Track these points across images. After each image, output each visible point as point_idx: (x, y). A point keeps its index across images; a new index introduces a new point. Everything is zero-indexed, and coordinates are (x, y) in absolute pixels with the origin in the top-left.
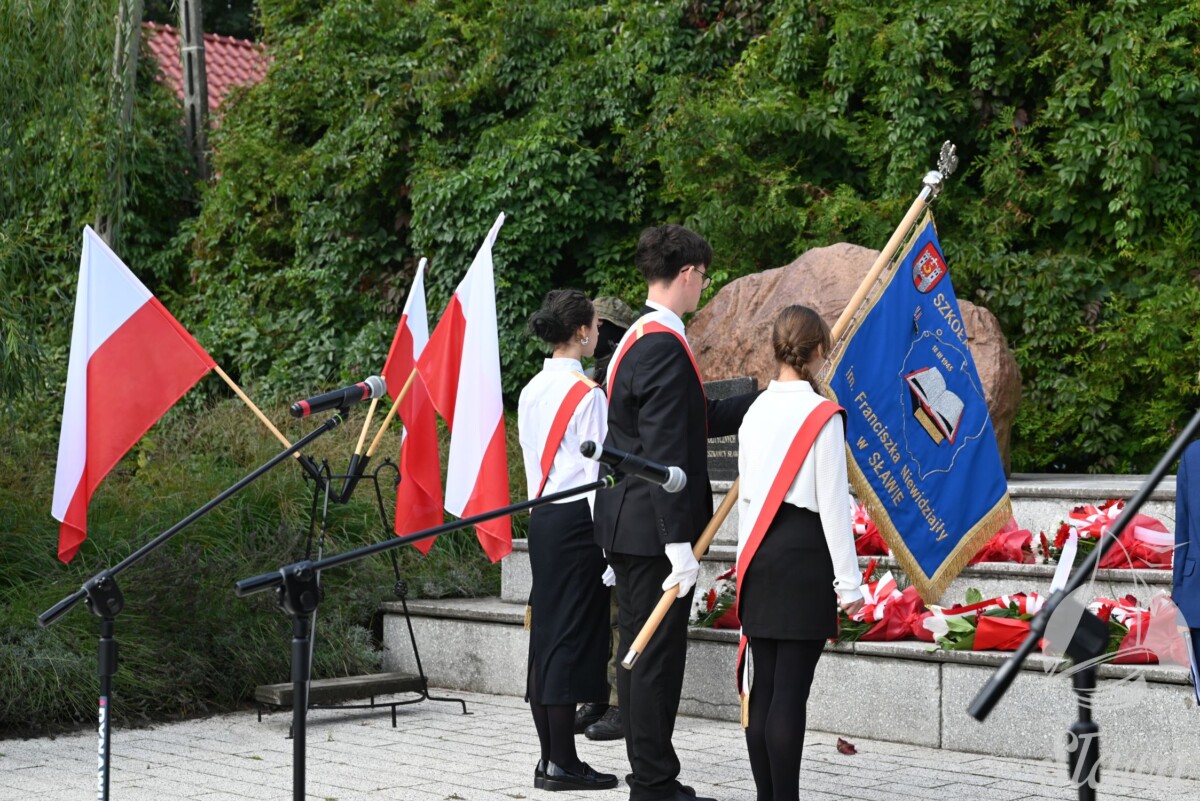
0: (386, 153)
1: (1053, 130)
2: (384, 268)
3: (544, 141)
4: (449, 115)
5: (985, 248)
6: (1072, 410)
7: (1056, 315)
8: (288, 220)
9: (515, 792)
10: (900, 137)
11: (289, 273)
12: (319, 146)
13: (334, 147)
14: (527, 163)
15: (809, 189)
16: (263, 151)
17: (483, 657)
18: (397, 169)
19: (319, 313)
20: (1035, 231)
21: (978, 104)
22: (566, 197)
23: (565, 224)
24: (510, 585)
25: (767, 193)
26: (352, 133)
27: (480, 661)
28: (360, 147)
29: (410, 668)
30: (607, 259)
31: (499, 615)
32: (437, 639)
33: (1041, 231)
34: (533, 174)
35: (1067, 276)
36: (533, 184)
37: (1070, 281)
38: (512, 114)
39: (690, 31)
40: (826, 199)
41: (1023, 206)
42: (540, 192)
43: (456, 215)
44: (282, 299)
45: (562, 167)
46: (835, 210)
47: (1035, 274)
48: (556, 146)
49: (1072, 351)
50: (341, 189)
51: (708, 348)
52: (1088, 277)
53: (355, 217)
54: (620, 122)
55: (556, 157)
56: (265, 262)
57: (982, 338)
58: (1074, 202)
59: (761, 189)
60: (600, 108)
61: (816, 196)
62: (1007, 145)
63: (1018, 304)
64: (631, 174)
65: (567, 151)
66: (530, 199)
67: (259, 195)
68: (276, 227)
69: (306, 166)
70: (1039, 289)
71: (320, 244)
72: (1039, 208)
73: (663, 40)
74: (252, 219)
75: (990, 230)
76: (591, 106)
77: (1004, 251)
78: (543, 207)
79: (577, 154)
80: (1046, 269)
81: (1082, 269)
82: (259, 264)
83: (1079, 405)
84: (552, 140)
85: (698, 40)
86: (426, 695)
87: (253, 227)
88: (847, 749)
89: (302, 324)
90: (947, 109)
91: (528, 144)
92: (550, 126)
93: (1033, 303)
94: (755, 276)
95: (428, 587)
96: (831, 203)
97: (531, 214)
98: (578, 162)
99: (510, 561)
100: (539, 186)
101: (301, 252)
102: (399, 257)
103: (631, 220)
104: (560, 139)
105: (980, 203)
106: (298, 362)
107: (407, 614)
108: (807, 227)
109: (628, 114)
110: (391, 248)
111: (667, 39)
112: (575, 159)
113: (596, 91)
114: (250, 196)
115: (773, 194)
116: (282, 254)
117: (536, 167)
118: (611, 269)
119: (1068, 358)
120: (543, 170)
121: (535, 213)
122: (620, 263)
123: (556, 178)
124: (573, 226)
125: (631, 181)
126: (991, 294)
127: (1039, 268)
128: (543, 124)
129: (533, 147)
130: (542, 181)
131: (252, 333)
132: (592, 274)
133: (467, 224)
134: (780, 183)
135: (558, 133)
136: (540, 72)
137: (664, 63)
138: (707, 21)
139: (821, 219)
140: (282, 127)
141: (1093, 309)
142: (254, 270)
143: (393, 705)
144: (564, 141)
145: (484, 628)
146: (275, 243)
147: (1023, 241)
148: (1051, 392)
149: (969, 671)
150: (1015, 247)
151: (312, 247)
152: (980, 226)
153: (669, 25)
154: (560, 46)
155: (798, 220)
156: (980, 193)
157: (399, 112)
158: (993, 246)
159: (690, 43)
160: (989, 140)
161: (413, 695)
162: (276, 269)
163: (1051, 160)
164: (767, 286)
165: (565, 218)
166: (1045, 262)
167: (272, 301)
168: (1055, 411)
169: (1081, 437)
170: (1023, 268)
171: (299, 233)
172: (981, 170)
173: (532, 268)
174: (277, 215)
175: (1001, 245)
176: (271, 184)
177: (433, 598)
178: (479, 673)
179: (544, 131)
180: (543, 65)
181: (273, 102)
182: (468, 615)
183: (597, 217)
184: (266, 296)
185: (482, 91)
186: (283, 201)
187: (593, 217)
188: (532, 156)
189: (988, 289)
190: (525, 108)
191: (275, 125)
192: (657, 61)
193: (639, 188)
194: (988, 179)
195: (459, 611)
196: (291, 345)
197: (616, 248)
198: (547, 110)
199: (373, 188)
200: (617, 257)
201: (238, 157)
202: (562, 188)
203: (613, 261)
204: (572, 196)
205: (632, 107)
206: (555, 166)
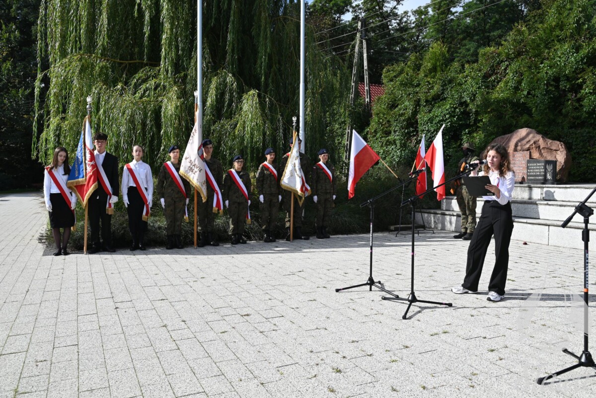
0: (412, 110)
1: (582, 98)
2: (412, 136)
3: (450, 106)
4: (427, 101)
5: (563, 128)
6: (585, 167)
7: (582, 144)
8: (390, 126)
9: (447, 249)
10: (541, 102)
11: (390, 138)
12: (397, 109)
13: (400, 109)
15: (516, 115)
16: (383, 110)
18: (415, 113)
19: (396, 146)
20: (576, 124)
21: (561, 92)
22: (455, 119)
23: (455, 125)
24: (443, 206)
25: (505, 117)
26: (404, 106)
27: (436, 223)
28: (406, 109)
29: (422, 223)
31: (441, 213)
32: (427, 217)
33: (578, 123)
34: (447, 114)
35: (585, 135)
38: (441, 100)
39: (486, 78)
40: (520, 118)
41: (573, 118)
42: (449, 118)
43: (429, 124)
44: (389, 143)
45: (454, 112)
46: (523, 120)
47: (576, 134)
48: (453, 107)
49: (586, 153)
50: (402, 118)
52: (591, 134)
53: (405, 125)
54: (469, 101)
56: (385, 135)
57: (561, 150)
58: (587, 116)
59: (504, 116)
60: (463, 98)
61: (518, 117)
62: (569, 102)
63: (571, 141)
64: (471, 113)
65: (456, 108)
66: (446, 119)
67: (383, 120)
68: (387, 128)
69: (394, 114)
70: (577, 138)
71: (397, 131)
72: (578, 118)
74: (382, 126)
75: (564, 123)
76: (461, 97)
78: (449, 121)
81: (589, 132)
82: (383, 135)
83: (587, 166)
85: (488, 80)
86: (425, 229)
87: (382, 128)
88: (525, 244)
89: (393, 149)
90: (553, 94)
93: (575, 141)
94: (503, 136)
95: (424, 206)
96: (522, 119)
99: (443, 201)
101: (393, 133)
102: (415, 133)
103: (471, 124)
105: (561, 117)
106: (392, 157)
107: (421, 212)
108: (516, 125)
110: (413, 131)
111: (480, 81)
112: (458, 110)
113: (462, 94)
114: (381, 121)
115: (507, 117)
116: (388, 133)
117: (448, 112)
119: (585, 155)
120: (450, 113)
121: (448, 123)
122: (468, 134)
123: (453, 115)
124: (457, 126)
125: (471, 115)
126: (564, 139)
128: (450, 102)
129: (447, 108)
130: (449, 115)
131: (382, 151)
133: (431, 126)
134: (509, 114)
135: (453, 104)
136: (449, 90)
137: (480, 86)
138: (490, 76)
139: (519, 123)
140: (388, 105)
141: (592, 142)
142: (382, 137)
143: (418, 231)
145: (437, 215)
146: (386, 131)
147: (573, 126)
148: (580, 163)
149: (556, 227)
150: (571, 128)
151: (395, 132)
152: (561, 123)
153: (481, 77)
154: (454, 84)
155: (513, 123)
156: (562, 114)
157: (415, 101)
158: (565, 128)
159: (486, 81)
160: (564, 101)
161: (423, 229)
162: (387, 137)
163: (581, 106)
166: (579, 131)
167: (386, 144)
168: (581, 168)
169: (587, 174)
170: (573, 133)
171: (392, 129)
172: (562, 109)
174: (387, 125)
176: (386, 118)
177: (425, 209)
178: (436, 225)
180: (450, 88)
181: (386, 99)
182: (434, 212)
183: (463, 123)
184: (384, 143)
185: (435, 95)
186: (389, 121)
187: (461, 123)
188: (447, 110)
189: (563, 138)
190: (445, 99)
191: (387, 104)
192: (478, 86)
194: (564, 111)
195: (432, 212)
196: (390, 154)
198: (451, 99)
199: (409, 118)
201: (378, 112)
202: (454, 117)
203: (466, 133)
204: (457, 119)
205: (471, 97)
206: (452, 112)
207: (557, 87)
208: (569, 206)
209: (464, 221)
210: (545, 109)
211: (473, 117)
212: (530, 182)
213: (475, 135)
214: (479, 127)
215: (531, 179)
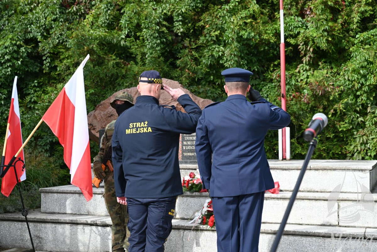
1: (202, 46)
3: (11, 42)
10: (151, 46)
14: (4, 50)
15: (123, 62)
17: (43, 237)
20: (196, 79)
21: (174, 37)
22: (20, 63)
23: (18, 72)
24: (45, 206)
25: (108, 63)
27: (41, 238)
30: (33, 85)
31: (51, 219)
32: (20, 230)
34: (6, 54)
35: (209, 94)
36: (6, 57)
37: (211, 96)
39: (64, 8)
40: (129, 66)
41: (193, 71)
42: (8, 61)
45: (17, 52)
46: (136, 69)
47: (199, 93)
48: (15, 44)
51: (112, 115)
52: (215, 95)
54: (39, 37)
55: (15, 48)
58: (207, 70)
59: (106, 61)
60: (30, 32)
61: (125, 65)
62: (187, 51)
64: (44, 55)
65: (19, 47)
66: (5, 63)
72: (198, 72)
73: (56, 10)
75: (181, 78)
76: (26, 32)
77: (188, 86)
78: (10, 66)
79: (23, 48)
80: (203, 92)
81: (211, 92)
84: (14, 42)
85: (67, 11)
90: (166, 38)
91: (4, 43)
92: (13, 37)
95: (8, 208)
97: (6, 68)
98: (24, 50)
99: (45, 197)
100: (9, 58)
104: (16, 42)
105: (178, 70)
109: (42, 35)
111: (57, 9)
112: (23, 49)
113: (29, 26)
117: (8, 51)
118: (34, 89)
120: (10, 53)
122: (37, 87)
123: (15, 55)
124: (21, 73)
125: (44, 58)
127: (201, 91)
128: (10, 36)
129: (7, 44)
130: (10, 56)
132: (26, 90)
135: (15, 40)
136: (5, 19)
137: (57, 18)
138: (70, 5)
144: (18, 43)
145: (43, 225)
153: (57, 5)
154: (12, 10)
156: (176, 67)
159: (64, 12)
164: (134, 93)
165: (18, 70)
173: (5, 87)
175: (186, 84)
177: (11, 212)
178: (41, 243)
179: (10, 39)
180: (6, 16)
182: (35, 220)
183: (29, 70)
187: (28, 71)
188: (6, 48)
192: (54, 17)
193: (47, 60)
194: (179, 62)
195: (31, 218)
197: (36, 81)
198: (10, 32)
200: (36, 84)
202: (18, 59)
203: (35, 86)
204: (22, 62)
205: (43, 32)
206: (15, 51)
207: (171, 30)
208: (274, 198)
209: (117, 236)
210: (159, 57)
211: (47, 63)
212: (188, 161)
213: (49, 89)
214: (55, 79)
215: (190, 156)
